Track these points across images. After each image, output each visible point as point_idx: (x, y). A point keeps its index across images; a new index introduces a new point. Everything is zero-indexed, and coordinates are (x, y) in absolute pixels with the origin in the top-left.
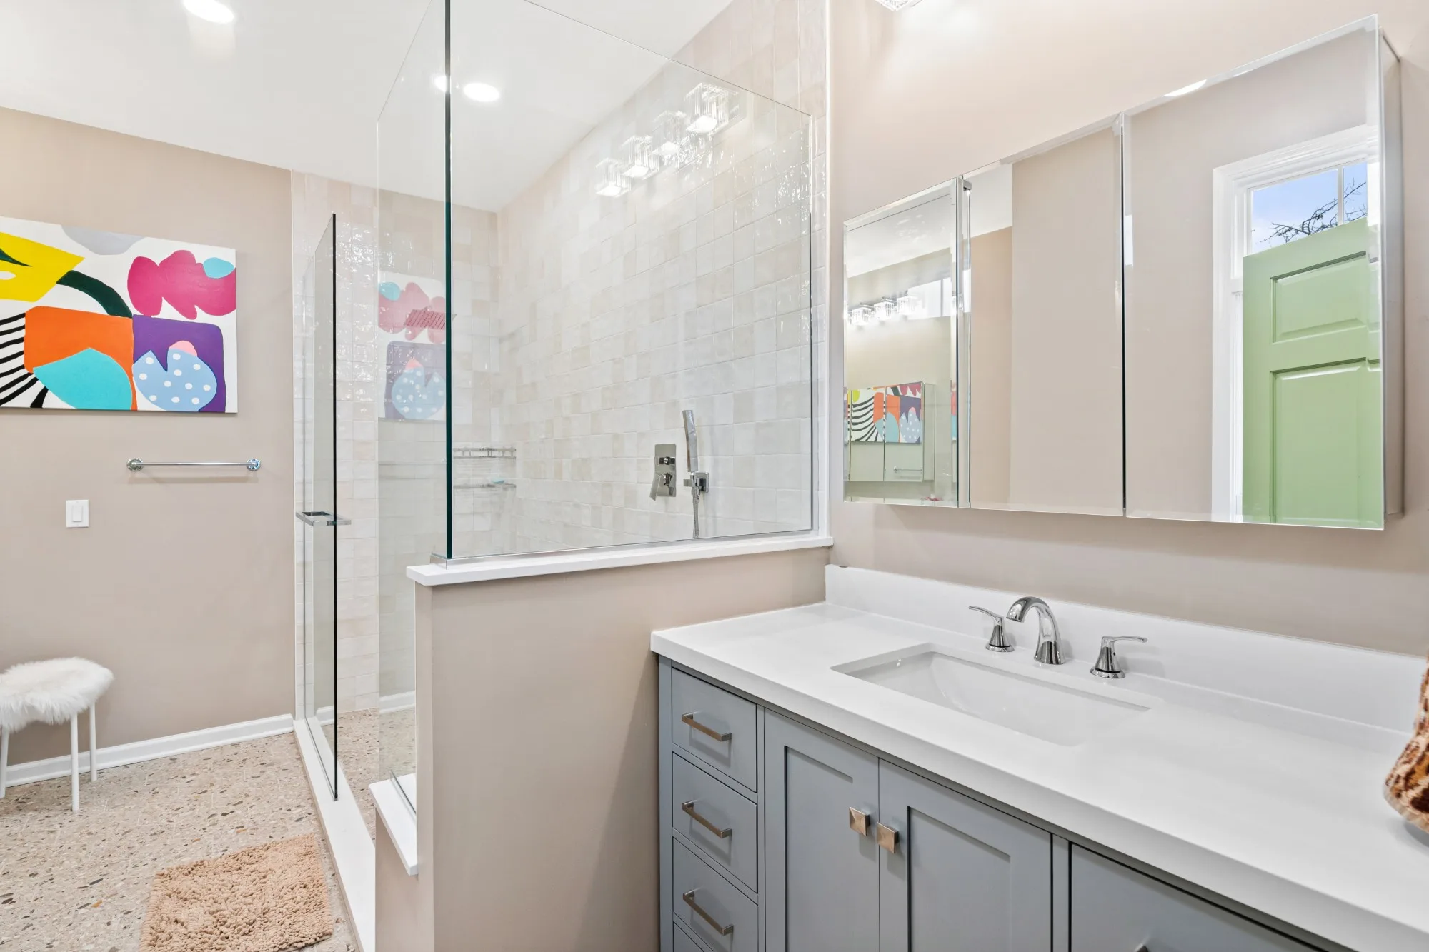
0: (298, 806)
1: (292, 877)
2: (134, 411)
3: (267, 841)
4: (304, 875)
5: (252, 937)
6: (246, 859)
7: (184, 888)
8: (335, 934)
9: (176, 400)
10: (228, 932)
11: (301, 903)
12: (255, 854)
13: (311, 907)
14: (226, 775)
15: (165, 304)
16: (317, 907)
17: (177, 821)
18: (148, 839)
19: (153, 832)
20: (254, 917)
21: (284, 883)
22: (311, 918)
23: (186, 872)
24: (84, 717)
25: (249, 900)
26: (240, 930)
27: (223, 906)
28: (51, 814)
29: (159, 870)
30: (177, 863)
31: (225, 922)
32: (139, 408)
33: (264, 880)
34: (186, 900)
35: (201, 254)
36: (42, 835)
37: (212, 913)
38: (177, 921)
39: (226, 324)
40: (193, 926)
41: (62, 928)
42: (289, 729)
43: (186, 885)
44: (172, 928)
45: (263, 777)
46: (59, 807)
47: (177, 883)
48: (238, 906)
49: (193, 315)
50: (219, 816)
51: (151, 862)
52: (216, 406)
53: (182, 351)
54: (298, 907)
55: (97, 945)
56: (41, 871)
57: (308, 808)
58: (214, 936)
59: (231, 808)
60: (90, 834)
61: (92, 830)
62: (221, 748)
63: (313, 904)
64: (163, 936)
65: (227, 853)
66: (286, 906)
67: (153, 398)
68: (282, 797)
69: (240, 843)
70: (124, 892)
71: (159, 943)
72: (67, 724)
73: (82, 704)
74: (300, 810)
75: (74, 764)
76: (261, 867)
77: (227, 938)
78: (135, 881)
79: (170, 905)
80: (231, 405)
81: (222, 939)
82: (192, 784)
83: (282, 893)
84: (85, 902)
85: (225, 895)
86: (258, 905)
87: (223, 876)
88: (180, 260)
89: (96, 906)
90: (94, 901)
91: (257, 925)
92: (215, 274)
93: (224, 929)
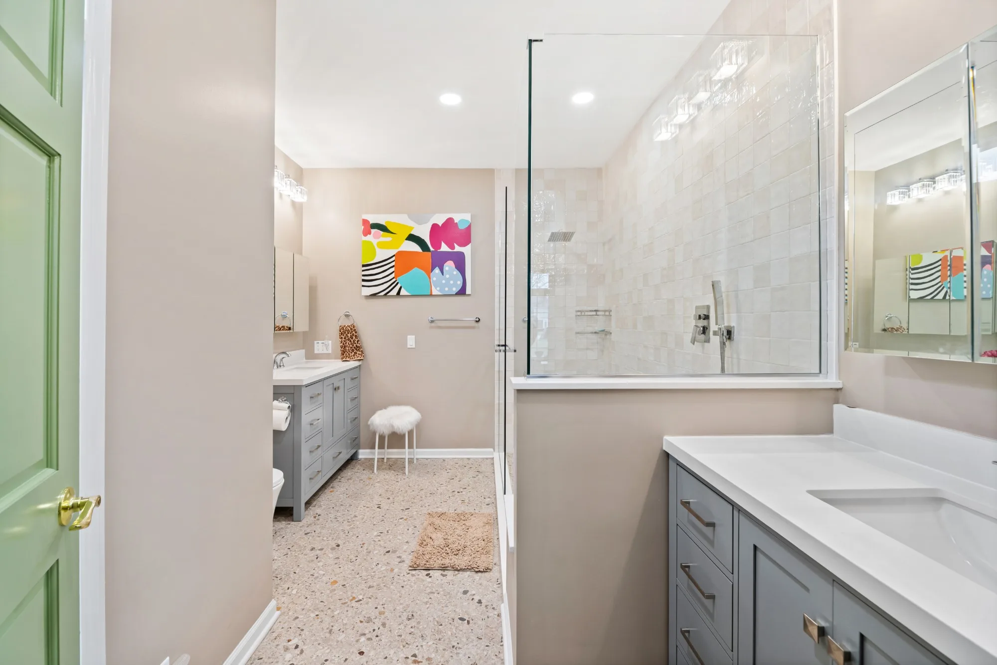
0: (489, 497)
1: (479, 533)
2: (431, 295)
3: (473, 511)
4: (485, 534)
5: (457, 557)
6: (462, 517)
7: (436, 523)
8: (493, 570)
9: (447, 289)
10: (449, 551)
11: (481, 548)
12: (466, 516)
13: (484, 552)
14: (463, 474)
15: (443, 244)
16: (487, 552)
17: (440, 490)
18: (429, 495)
19: (430, 492)
20: (460, 548)
21: (475, 535)
22: (483, 557)
23: (438, 516)
24: (410, 433)
25: (459, 538)
26: (453, 552)
27: (449, 538)
28: (399, 473)
29: (429, 511)
30: (434, 511)
31: (449, 545)
32: (433, 294)
33: (467, 531)
34: (436, 529)
35: (457, 218)
36: (394, 482)
37: (445, 539)
38: (431, 538)
39: (467, 250)
40: (436, 543)
41: (393, 526)
42: (491, 456)
43: (437, 521)
44: (429, 540)
45: (477, 478)
46: (402, 471)
47: (435, 519)
48: (455, 540)
49: (453, 248)
50: (456, 493)
51: (428, 506)
52: (462, 292)
53: (449, 266)
54: (479, 550)
55: (402, 538)
56: (391, 498)
57: (493, 500)
58: (443, 551)
59: (462, 490)
60: (409, 486)
61: (410, 485)
62: (462, 459)
63: (485, 551)
64: (425, 543)
65: (456, 512)
66: (474, 547)
67: (438, 289)
68: (483, 491)
69: (462, 509)
70: (415, 517)
71: (422, 546)
72: (404, 435)
73: (410, 427)
74: (489, 499)
75: (405, 453)
76: (468, 523)
77: (448, 554)
78: (420, 513)
79: (430, 529)
80: (468, 291)
81: (446, 553)
82: (449, 474)
83: (473, 540)
84: (402, 517)
85: (451, 532)
86: (462, 542)
87: (452, 522)
88: (450, 222)
89: (406, 520)
90: (405, 518)
91: (460, 552)
92: (462, 227)
93: (447, 549)
